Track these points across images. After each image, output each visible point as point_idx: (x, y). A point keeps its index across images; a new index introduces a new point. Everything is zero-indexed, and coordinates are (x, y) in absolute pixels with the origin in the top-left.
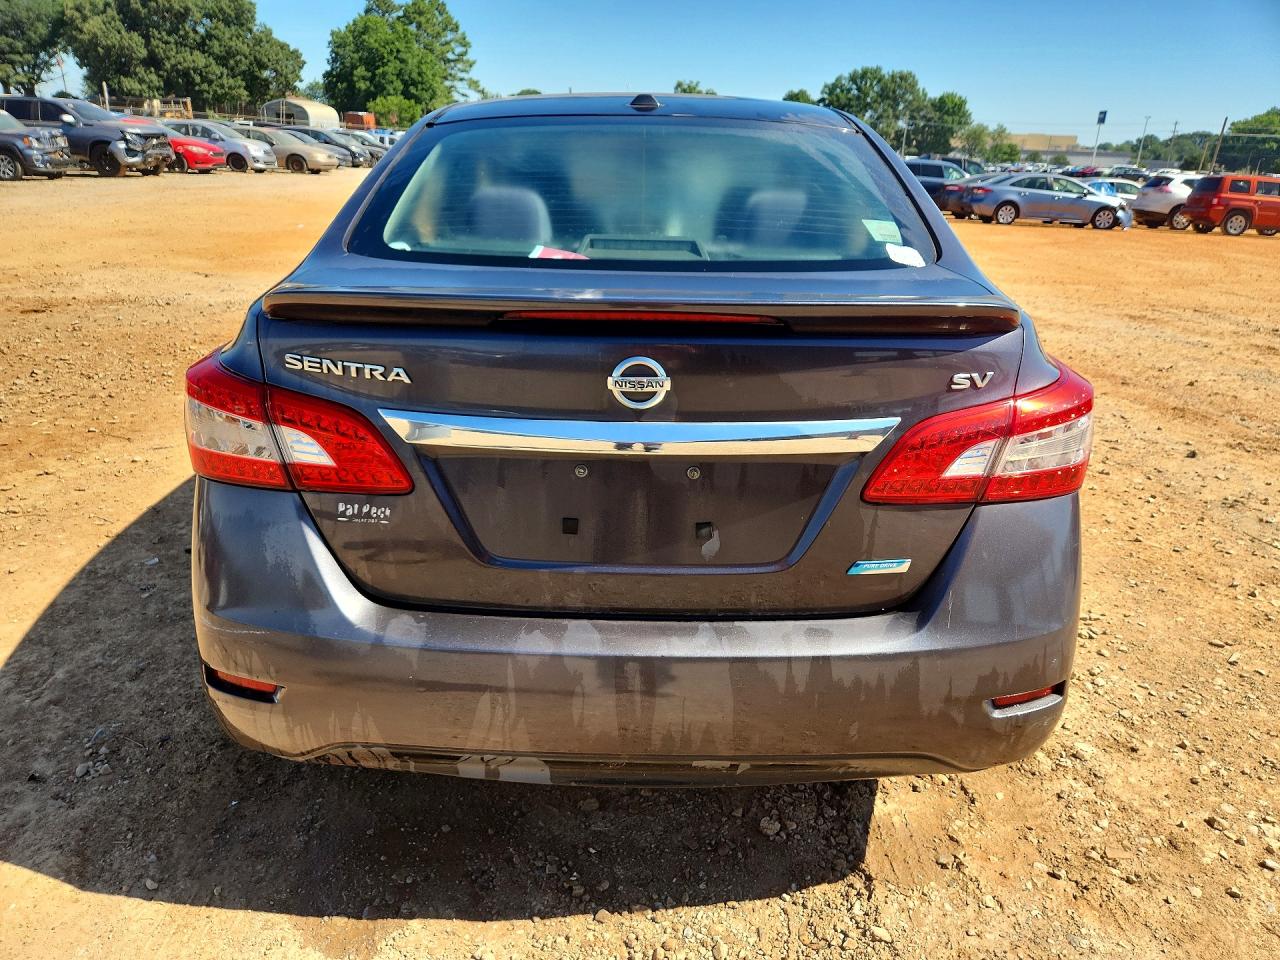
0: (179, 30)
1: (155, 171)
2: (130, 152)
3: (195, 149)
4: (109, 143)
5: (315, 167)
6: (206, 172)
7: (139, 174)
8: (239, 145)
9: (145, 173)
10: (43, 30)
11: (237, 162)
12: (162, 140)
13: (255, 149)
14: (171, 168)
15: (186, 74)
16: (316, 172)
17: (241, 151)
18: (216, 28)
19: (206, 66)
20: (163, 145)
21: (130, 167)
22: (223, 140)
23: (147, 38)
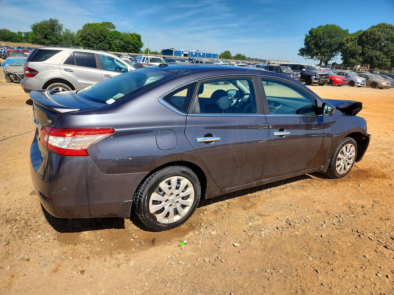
0: (375, 44)
1: (322, 85)
2: (316, 79)
3: (337, 79)
4: (311, 76)
5: (381, 87)
6: (340, 86)
7: (318, 85)
8: (354, 78)
9: (320, 85)
10: (336, 46)
11: (352, 83)
12: (327, 76)
13: (359, 80)
14: (328, 84)
15: (372, 58)
16: (381, 88)
17: (354, 80)
18: (388, 43)
19: (379, 55)
20: (327, 78)
21: (315, 83)
22: (350, 77)
23: (363, 47)
